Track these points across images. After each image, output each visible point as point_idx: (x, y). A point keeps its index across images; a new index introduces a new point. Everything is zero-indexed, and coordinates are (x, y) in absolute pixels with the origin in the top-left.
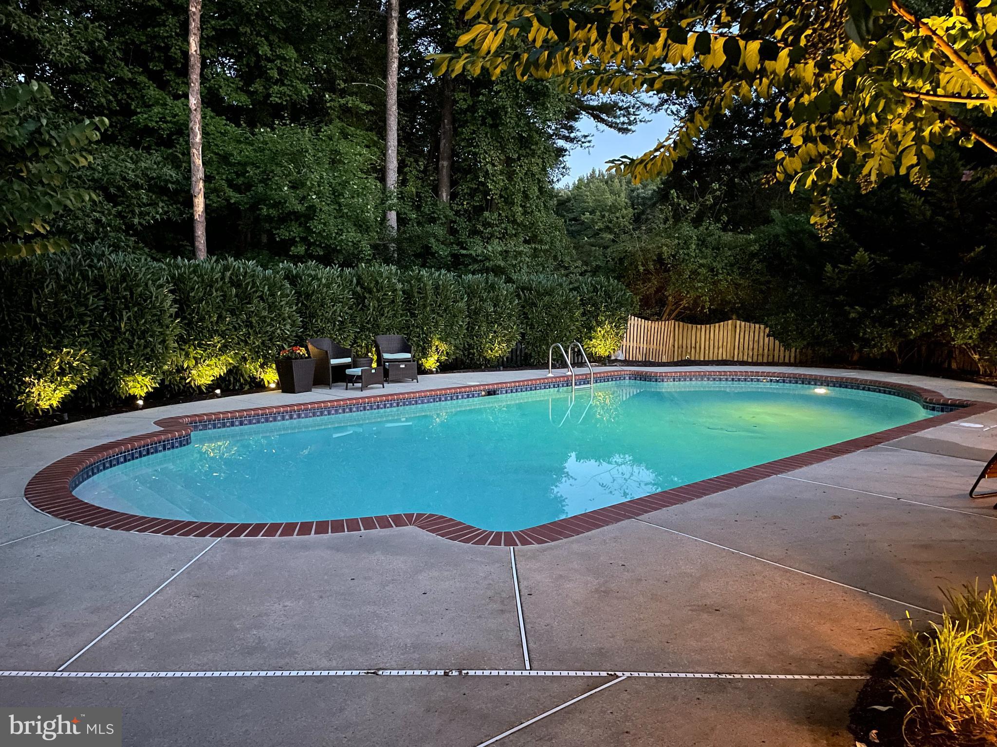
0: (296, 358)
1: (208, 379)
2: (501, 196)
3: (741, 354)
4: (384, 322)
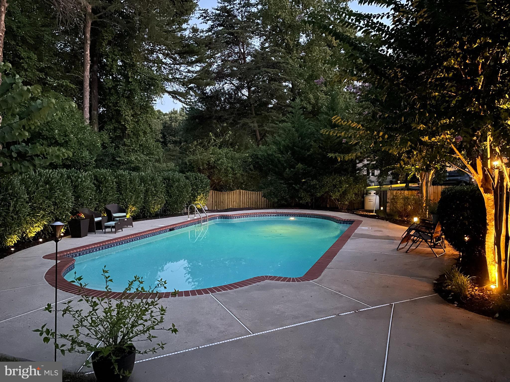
0: (82, 220)
1: (34, 233)
2: (132, 132)
3: (243, 204)
4: (109, 198)
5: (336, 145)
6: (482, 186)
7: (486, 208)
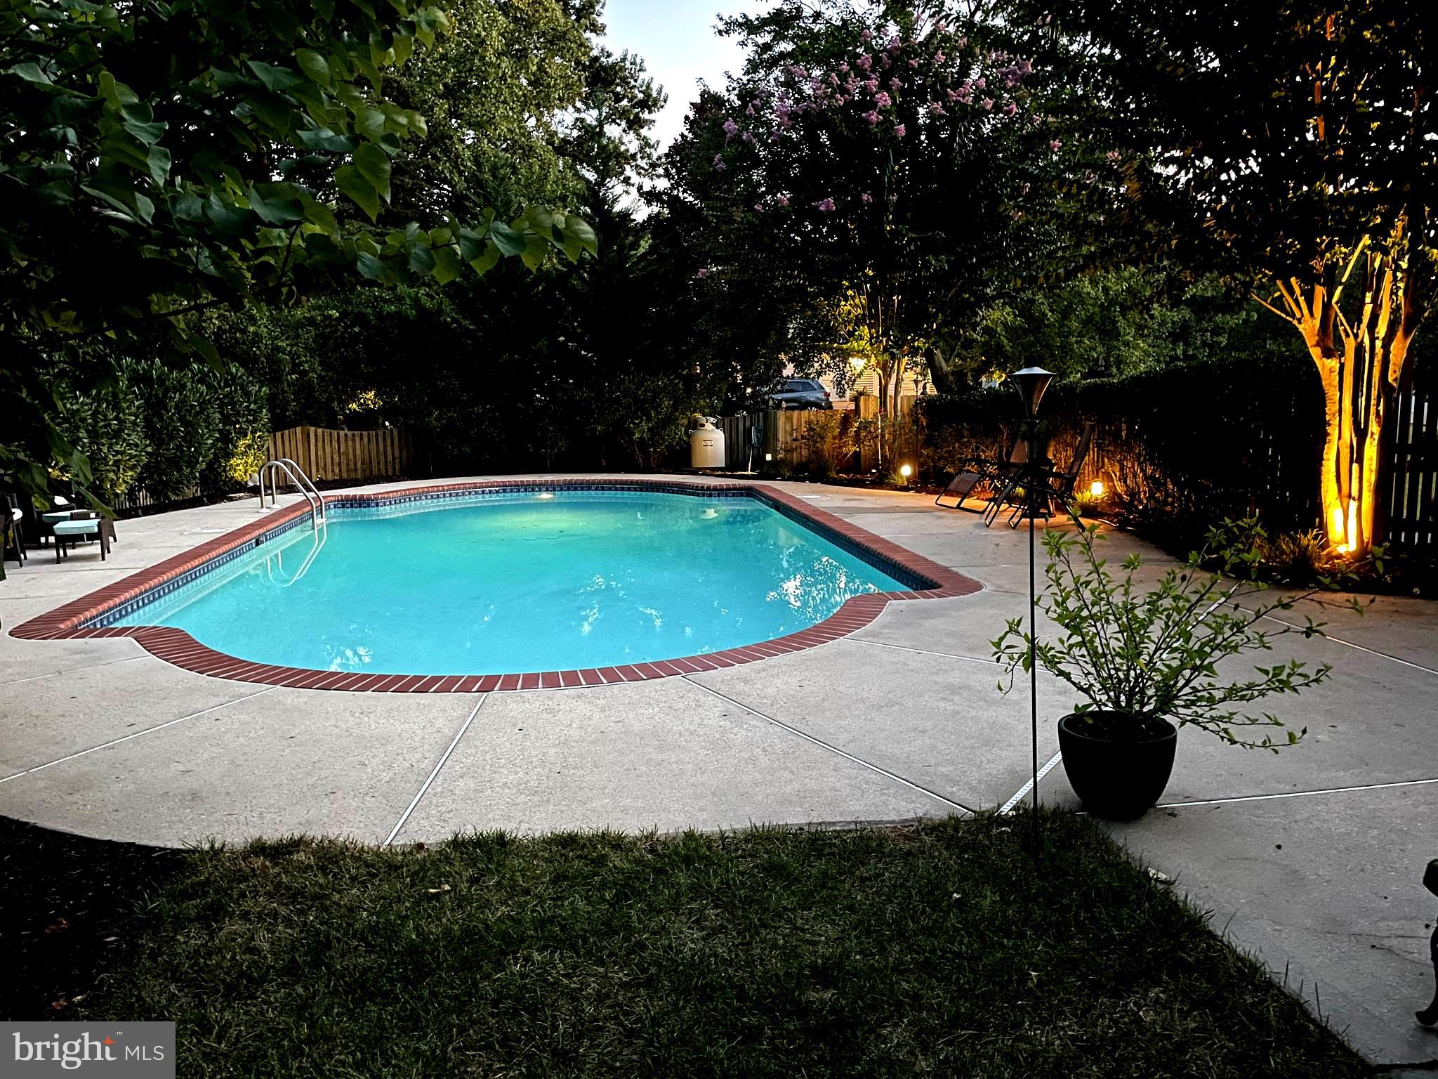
6: (1318, 344)
7: (1326, 388)
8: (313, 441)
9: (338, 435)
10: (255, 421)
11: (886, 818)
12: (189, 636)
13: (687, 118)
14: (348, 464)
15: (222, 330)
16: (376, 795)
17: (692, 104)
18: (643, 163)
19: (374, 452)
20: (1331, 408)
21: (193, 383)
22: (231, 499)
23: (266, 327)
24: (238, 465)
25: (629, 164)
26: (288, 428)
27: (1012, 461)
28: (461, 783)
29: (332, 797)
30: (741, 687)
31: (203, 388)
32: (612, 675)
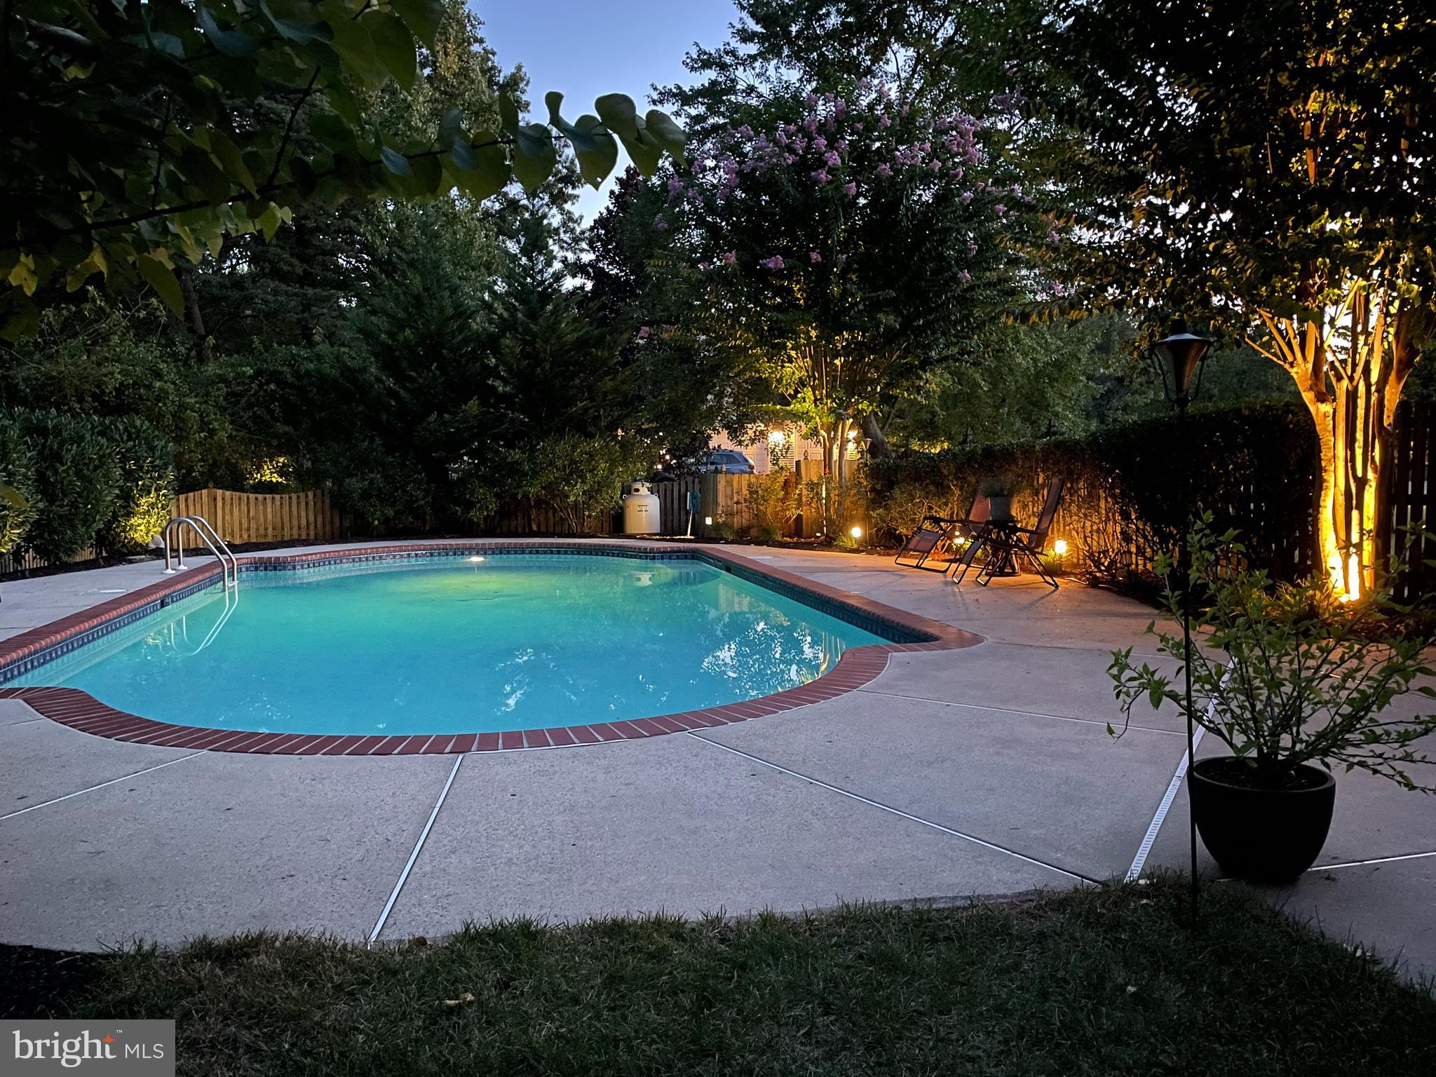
5: (570, 351)
6: (1311, 389)
7: (1320, 434)
8: (220, 504)
9: (248, 498)
10: (160, 477)
11: (994, 892)
12: (91, 697)
13: (612, 192)
14: (258, 529)
15: (125, 386)
16: (347, 876)
17: (617, 178)
18: (566, 237)
19: (286, 518)
20: (1325, 454)
21: (92, 435)
22: (131, 562)
23: (174, 383)
24: (139, 525)
25: (551, 237)
26: (193, 490)
27: (971, 518)
28: (454, 859)
29: (290, 881)
30: (761, 743)
31: (104, 441)
32: (609, 732)
